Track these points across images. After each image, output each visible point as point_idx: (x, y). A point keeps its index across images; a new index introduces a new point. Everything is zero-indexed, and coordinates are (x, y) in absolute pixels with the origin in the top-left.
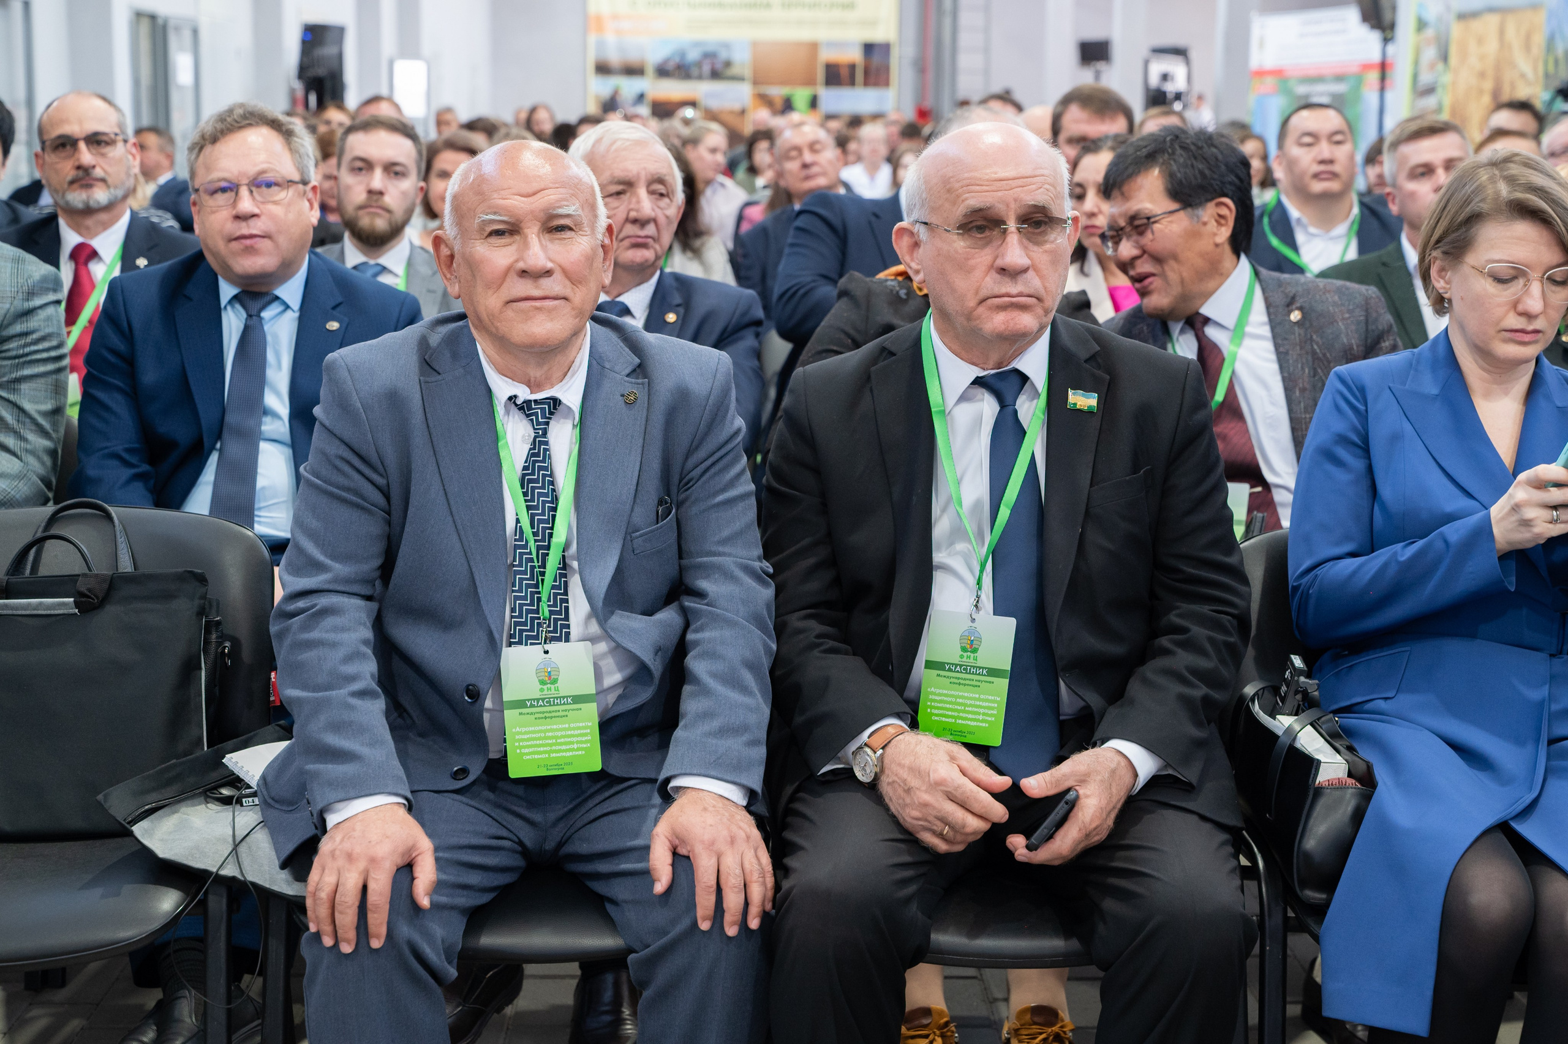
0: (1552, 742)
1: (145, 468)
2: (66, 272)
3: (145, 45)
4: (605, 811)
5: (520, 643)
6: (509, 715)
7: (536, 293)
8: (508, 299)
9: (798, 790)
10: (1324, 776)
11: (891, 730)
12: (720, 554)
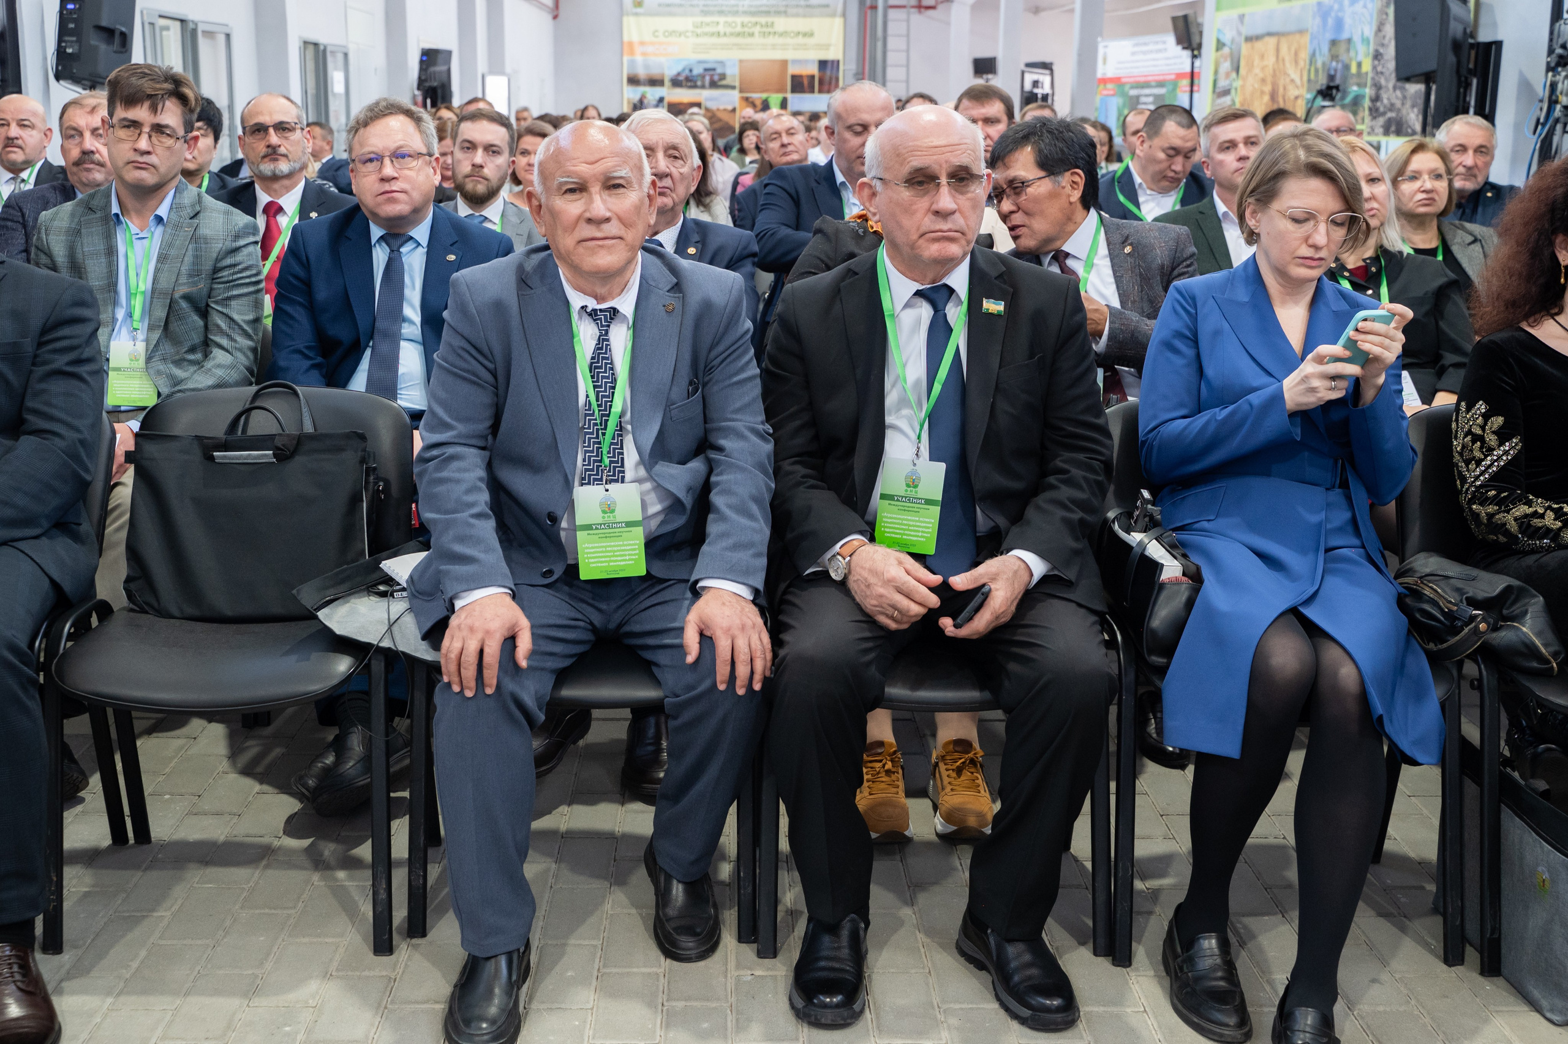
0: (1327, 550)
1: (319, 360)
2: (261, 221)
3: (311, 65)
4: (653, 603)
5: (589, 483)
6: (580, 535)
7: (599, 235)
8: (580, 239)
9: (789, 586)
10: (1165, 576)
11: (856, 543)
12: (733, 420)
